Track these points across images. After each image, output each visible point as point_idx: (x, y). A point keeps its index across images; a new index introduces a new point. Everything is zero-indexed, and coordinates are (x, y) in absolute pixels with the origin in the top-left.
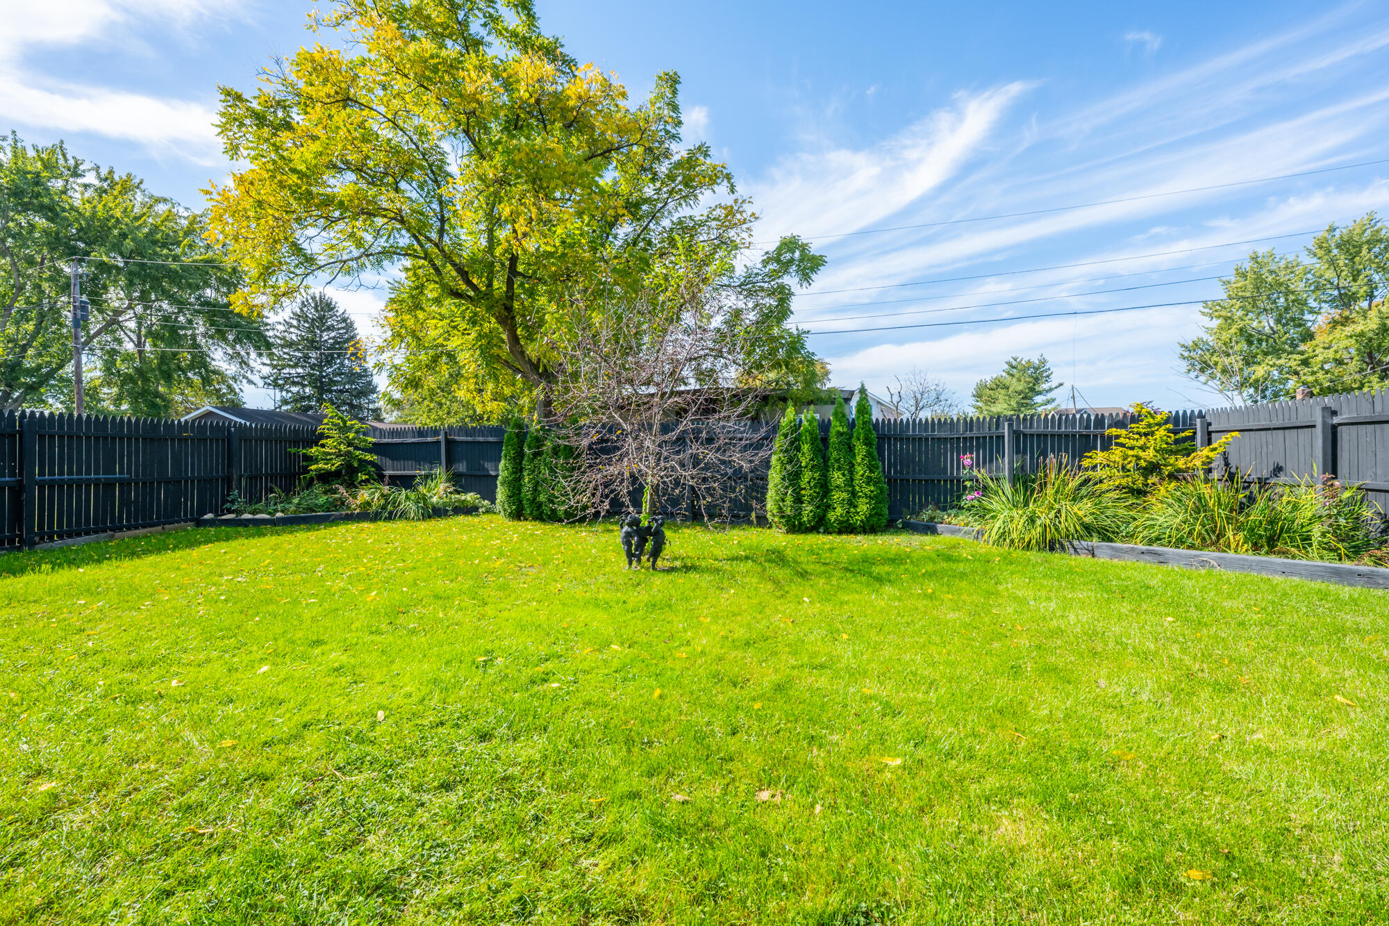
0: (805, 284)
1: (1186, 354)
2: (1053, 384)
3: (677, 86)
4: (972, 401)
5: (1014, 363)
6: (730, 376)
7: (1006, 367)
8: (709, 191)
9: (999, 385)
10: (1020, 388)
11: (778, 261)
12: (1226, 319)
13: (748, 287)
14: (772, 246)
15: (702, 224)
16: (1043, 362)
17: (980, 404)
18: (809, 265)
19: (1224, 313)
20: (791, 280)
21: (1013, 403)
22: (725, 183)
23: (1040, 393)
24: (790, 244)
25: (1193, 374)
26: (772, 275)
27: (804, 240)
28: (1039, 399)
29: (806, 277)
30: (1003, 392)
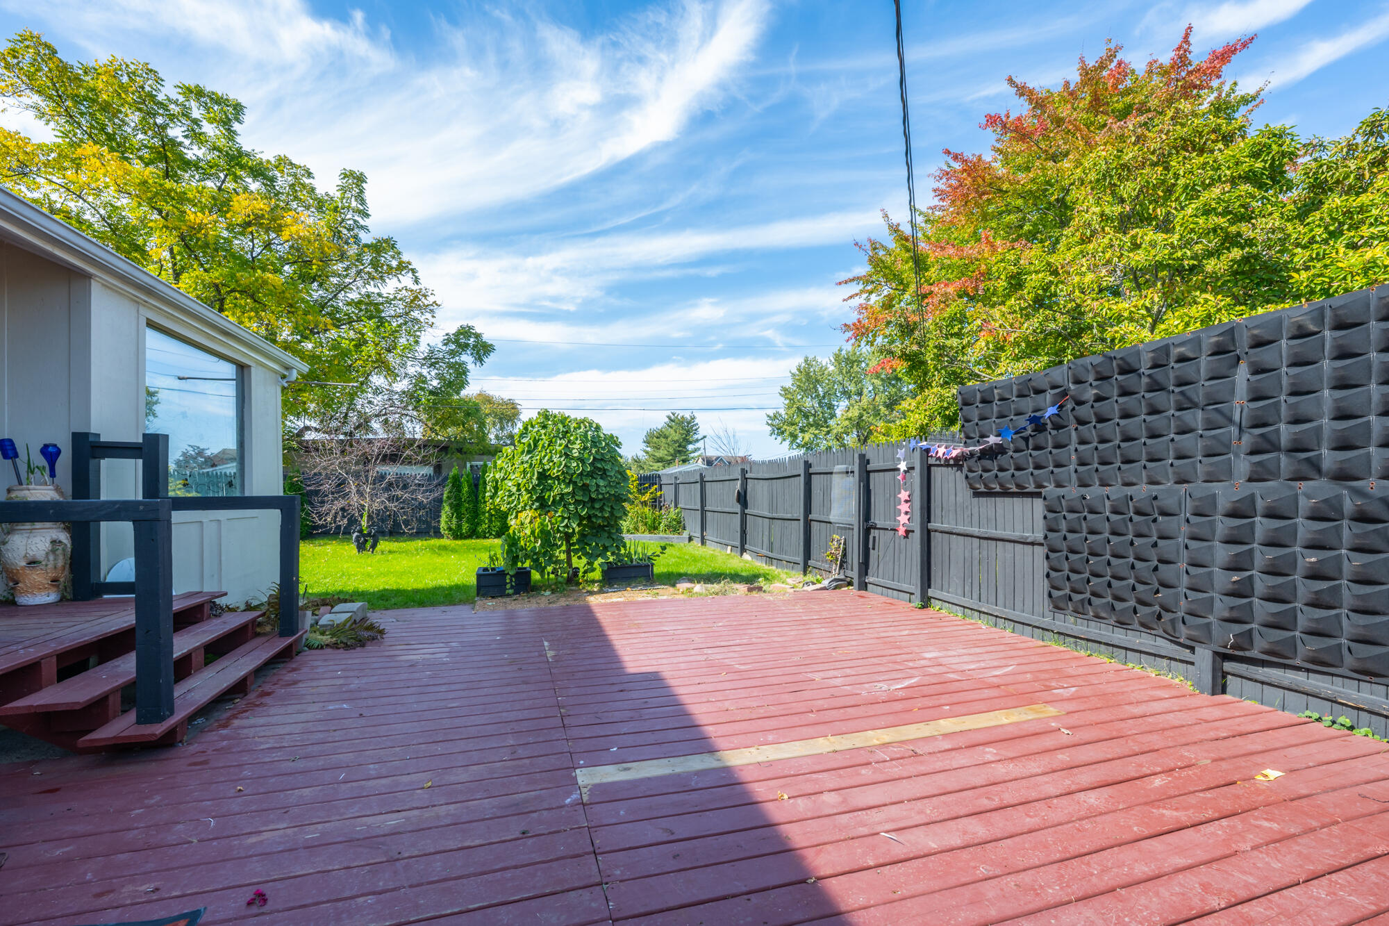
0: (478, 364)
1: (770, 422)
2: (699, 437)
3: (364, 185)
4: (643, 446)
5: (673, 417)
6: (416, 430)
7: (667, 420)
8: (396, 279)
9: (661, 435)
10: (676, 438)
11: (456, 342)
12: (790, 400)
13: (431, 360)
14: (453, 330)
15: (389, 301)
16: (693, 418)
17: (649, 449)
18: (482, 350)
19: (789, 396)
20: (467, 358)
21: (671, 450)
22: (410, 274)
23: (691, 443)
24: (465, 332)
25: (774, 436)
26: (452, 353)
27: (478, 330)
28: (690, 447)
29: (479, 360)
30: (663, 440)
